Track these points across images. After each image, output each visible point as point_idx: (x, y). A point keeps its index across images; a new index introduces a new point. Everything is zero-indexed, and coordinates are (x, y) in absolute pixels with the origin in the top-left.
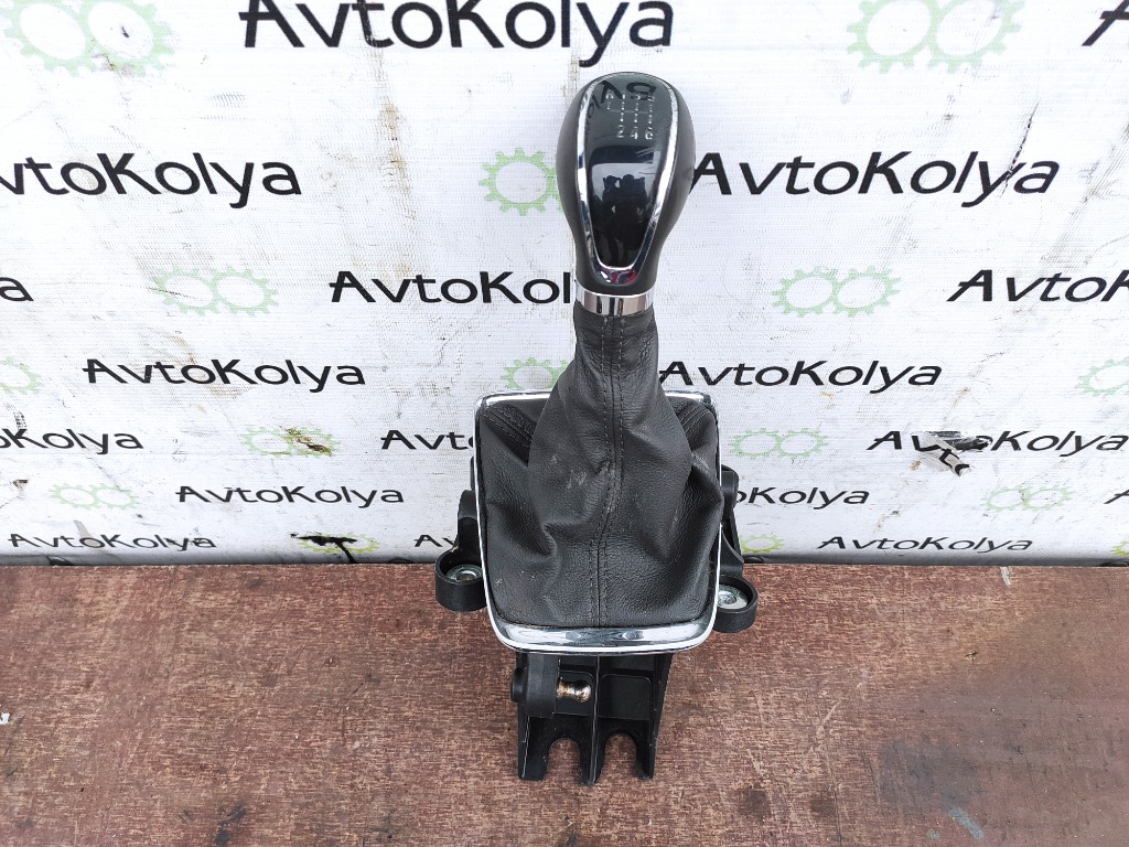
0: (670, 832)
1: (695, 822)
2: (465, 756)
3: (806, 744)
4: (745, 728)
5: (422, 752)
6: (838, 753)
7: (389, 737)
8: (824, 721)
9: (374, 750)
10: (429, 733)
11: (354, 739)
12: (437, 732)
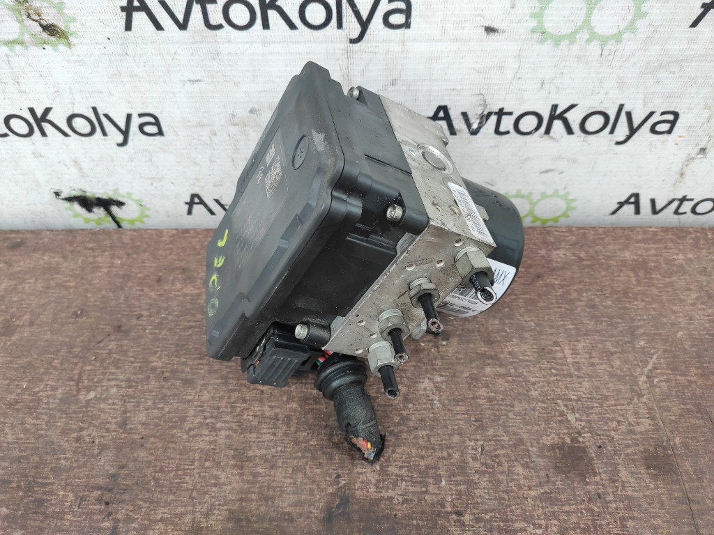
0: (470, 495)
1: (500, 482)
2: (218, 408)
3: (628, 395)
4: (553, 378)
5: (166, 403)
6: (668, 403)
7: (130, 387)
8: (646, 370)
9: (110, 401)
10: (178, 383)
11: (89, 389)
12: (188, 382)
